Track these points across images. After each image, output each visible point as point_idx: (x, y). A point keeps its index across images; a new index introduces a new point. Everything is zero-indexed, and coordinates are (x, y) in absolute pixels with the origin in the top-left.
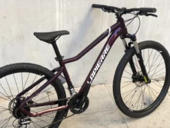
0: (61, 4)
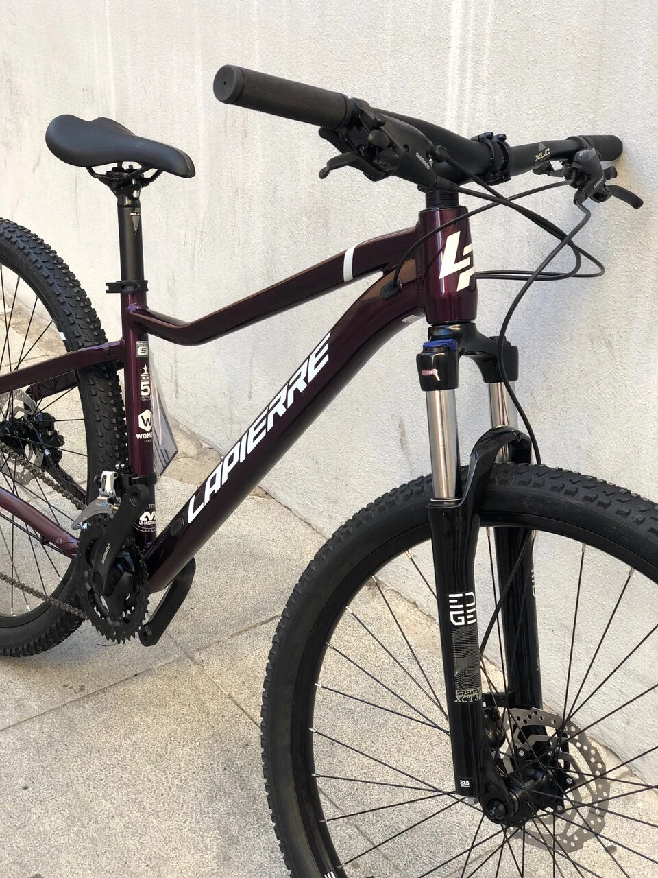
0: (469, 85)
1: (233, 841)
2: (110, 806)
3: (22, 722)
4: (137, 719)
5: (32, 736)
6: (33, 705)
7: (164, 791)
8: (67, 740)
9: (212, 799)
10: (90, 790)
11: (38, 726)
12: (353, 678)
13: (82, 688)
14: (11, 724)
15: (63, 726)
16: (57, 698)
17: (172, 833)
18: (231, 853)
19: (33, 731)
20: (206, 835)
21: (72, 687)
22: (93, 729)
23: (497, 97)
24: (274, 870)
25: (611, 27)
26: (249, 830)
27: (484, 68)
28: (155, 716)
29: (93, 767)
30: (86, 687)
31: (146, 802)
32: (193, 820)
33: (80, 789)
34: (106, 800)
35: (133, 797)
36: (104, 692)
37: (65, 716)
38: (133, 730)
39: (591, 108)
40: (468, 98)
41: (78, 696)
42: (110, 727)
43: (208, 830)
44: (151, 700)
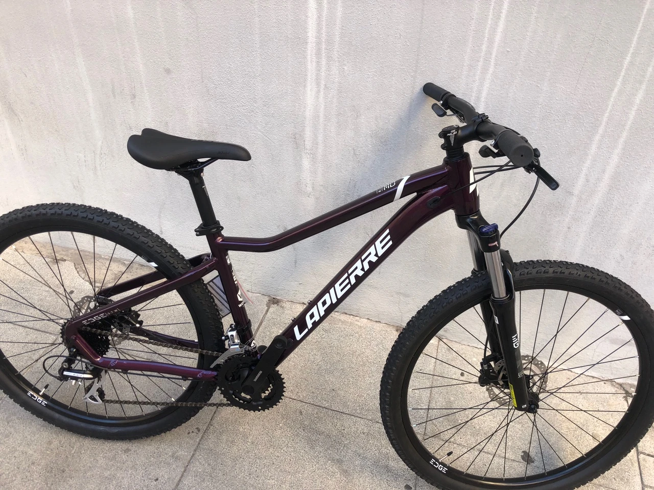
0: (324, 62)
1: (340, 462)
2: (273, 481)
3: (187, 466)
4: (241, 430)
5: (200, 470)
6: (184, 453)
7: (289, 458)
8: (219, 461)
9: (312, 448)
10: (256, 480)
11: (197, 463)
12: (312, 353)
13: (198, 430)
14: (183, 470)
15: (210, 455)
16: (191, 442)
17: (313, 476)
18: (345, 468)
19: (198, 467)
20: (327, 466)
21: (193, 432)
22: (226, 447)
23: (345, 67)
24: (368, 464)
25: (426, 30)
26: (341, 452)
27: (335, 53)
28: (248, 423)
29: (246, 467)
30: (200, 428)
31: (287, 468)
32: (315, 463)
33: (252, 483)
34: (269, 480)
35: (279, 470)
36: (212, 425)
37: (204, 449)
38: (245, 436)
39: (412, 70)
40: (324, 69)
41: (200, 435)
42: (233, 442)
43: (325, 464)
44: (238, 416)
